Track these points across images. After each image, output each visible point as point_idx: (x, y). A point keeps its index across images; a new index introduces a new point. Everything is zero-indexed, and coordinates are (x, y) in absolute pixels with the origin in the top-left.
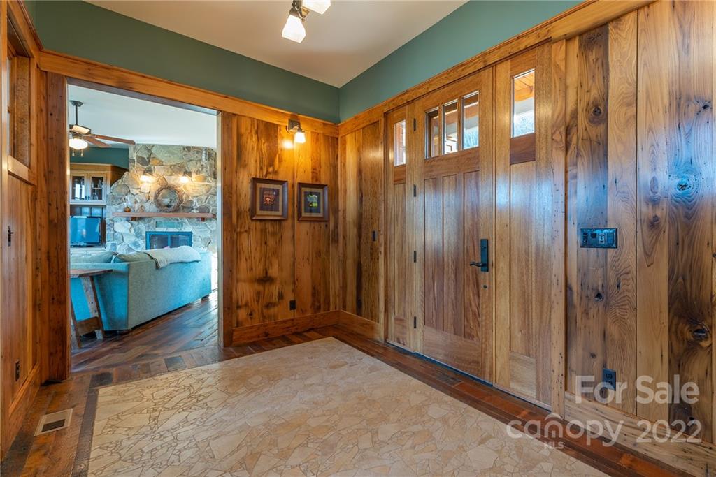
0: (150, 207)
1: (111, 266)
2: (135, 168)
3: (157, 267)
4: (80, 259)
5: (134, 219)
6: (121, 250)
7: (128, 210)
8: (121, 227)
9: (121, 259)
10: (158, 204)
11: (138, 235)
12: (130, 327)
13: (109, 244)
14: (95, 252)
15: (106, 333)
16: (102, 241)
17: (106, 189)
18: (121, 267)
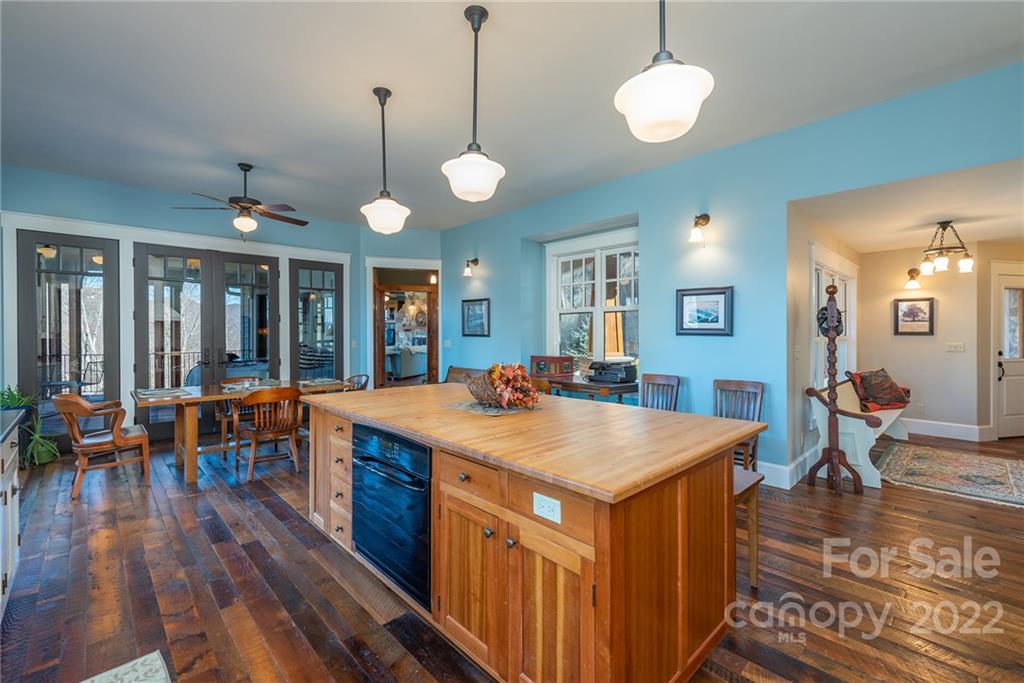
0: (414, 323)
1: (397, 352)
2: (408, 301)
3: (411, 354)
4: (389, 349)
5: (407, 330)
6: (401, 347)
7: (404, 325)
8: (401, 335)
9: (399, 350)
10: (417, 320)
11: (408, 339)
12: (402, 376)
13: (396, 344)
14: (392, 347)
15: (395, 379)
16: (393, 344)
17: (396, 313)
18: (399, 352)
